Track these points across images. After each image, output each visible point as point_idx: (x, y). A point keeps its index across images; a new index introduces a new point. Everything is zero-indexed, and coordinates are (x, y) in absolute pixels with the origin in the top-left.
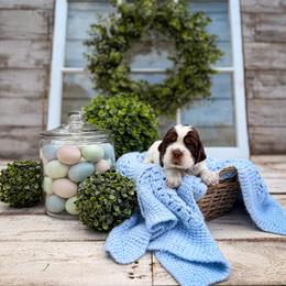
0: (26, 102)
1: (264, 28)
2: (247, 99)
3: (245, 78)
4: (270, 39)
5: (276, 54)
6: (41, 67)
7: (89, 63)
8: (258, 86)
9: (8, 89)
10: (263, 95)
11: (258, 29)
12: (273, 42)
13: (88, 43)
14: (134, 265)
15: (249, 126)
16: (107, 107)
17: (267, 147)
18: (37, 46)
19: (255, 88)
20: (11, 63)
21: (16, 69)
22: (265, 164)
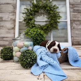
0: (8, 30)
1: (76, 8)
2: (71, 29)
3: (71, 23)
5: (79, 16)
6: (12, 20)
7: (24, 19)
8: (74, 25)
9: (3, 26)
10: (76, 28)
11: (74, 9)
12: (79, 12)
13: (23, 13)
15: (72, 37)
16: (31, 31)
17: (77, 43)
18: (11, 14)
19: (74, 26)
21: (5, 21)
22: (77, 48)
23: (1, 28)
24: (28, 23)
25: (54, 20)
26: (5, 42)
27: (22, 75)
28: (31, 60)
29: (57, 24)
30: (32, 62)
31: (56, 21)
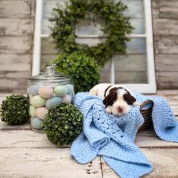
0: (16, 56)
1: (165, 10)
2: (155, 54)
3: (154, 41)
4: (168, 16)
5: (173, 26)
6: (26, 34)
8: (161, 46)
9: (5, 48)
10: (164, 52)
11: (161, 10)
12: (171, 18)
13: (51, 20)
14: (89, 164)
15: (156, 71)
16: (68, 61)
17: (168, 85)
18: (24, 21)
19: (160, 47)
20: (7, 32)
21: (10, 36)
22: (167, 96)
23: (2, 51)
24: (60, 42)
25: (118, 34)
26: (10, 81)
27: (51, 162)
28: (72, 127)
29: (124, 43)
30: (73, 131)
31: (123, 37)
